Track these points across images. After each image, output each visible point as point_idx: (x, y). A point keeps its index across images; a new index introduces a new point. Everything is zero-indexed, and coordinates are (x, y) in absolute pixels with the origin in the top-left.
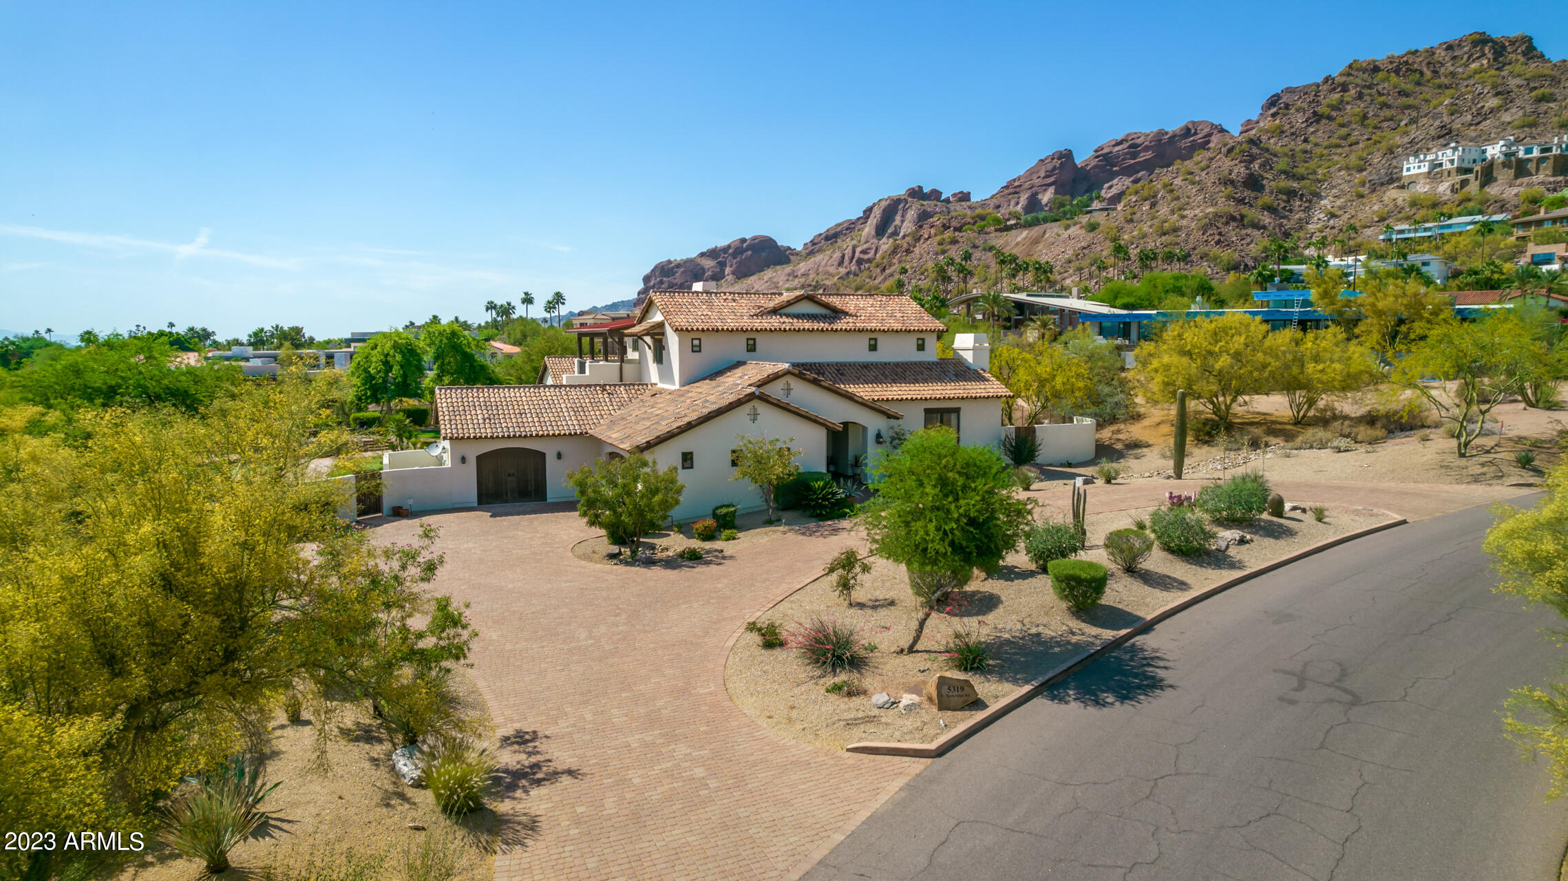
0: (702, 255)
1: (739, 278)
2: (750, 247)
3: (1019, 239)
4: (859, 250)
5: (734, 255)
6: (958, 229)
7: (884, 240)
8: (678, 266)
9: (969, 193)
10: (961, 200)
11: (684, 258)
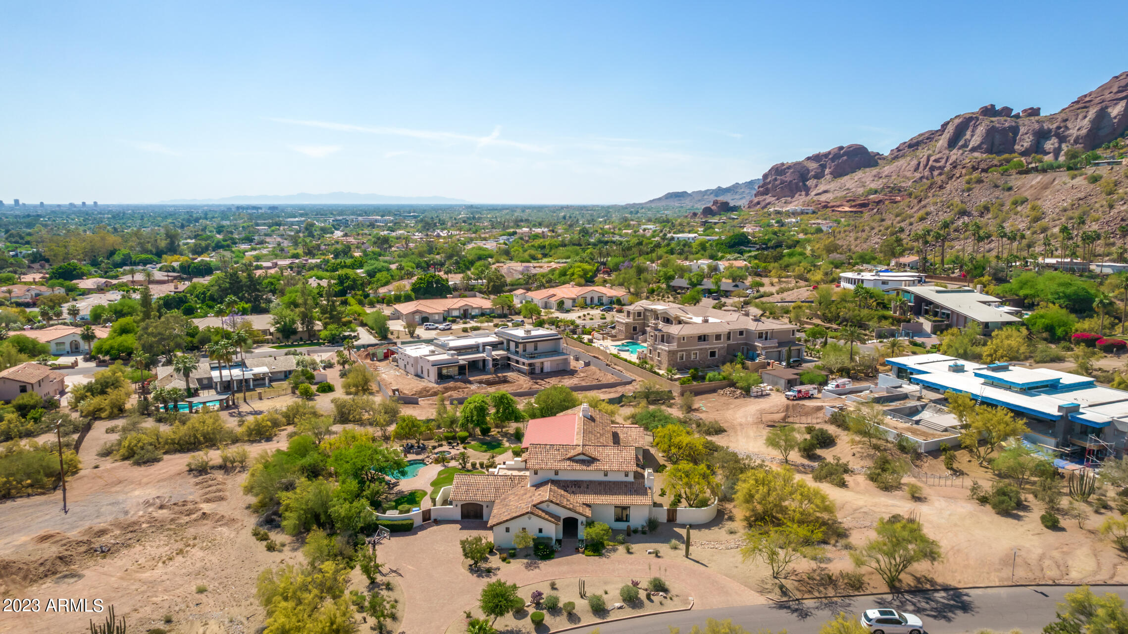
0: (808, 159)
1: (835, 177)
2: (845, 154)
3: (1034, 183)
4: (932, 158)
5: (833, 160)
6: (985, 171)
7: (955, 151)
8: (789, 167)
9: (1039, 109)
10: (1030, 115)
11: (794, 161)
